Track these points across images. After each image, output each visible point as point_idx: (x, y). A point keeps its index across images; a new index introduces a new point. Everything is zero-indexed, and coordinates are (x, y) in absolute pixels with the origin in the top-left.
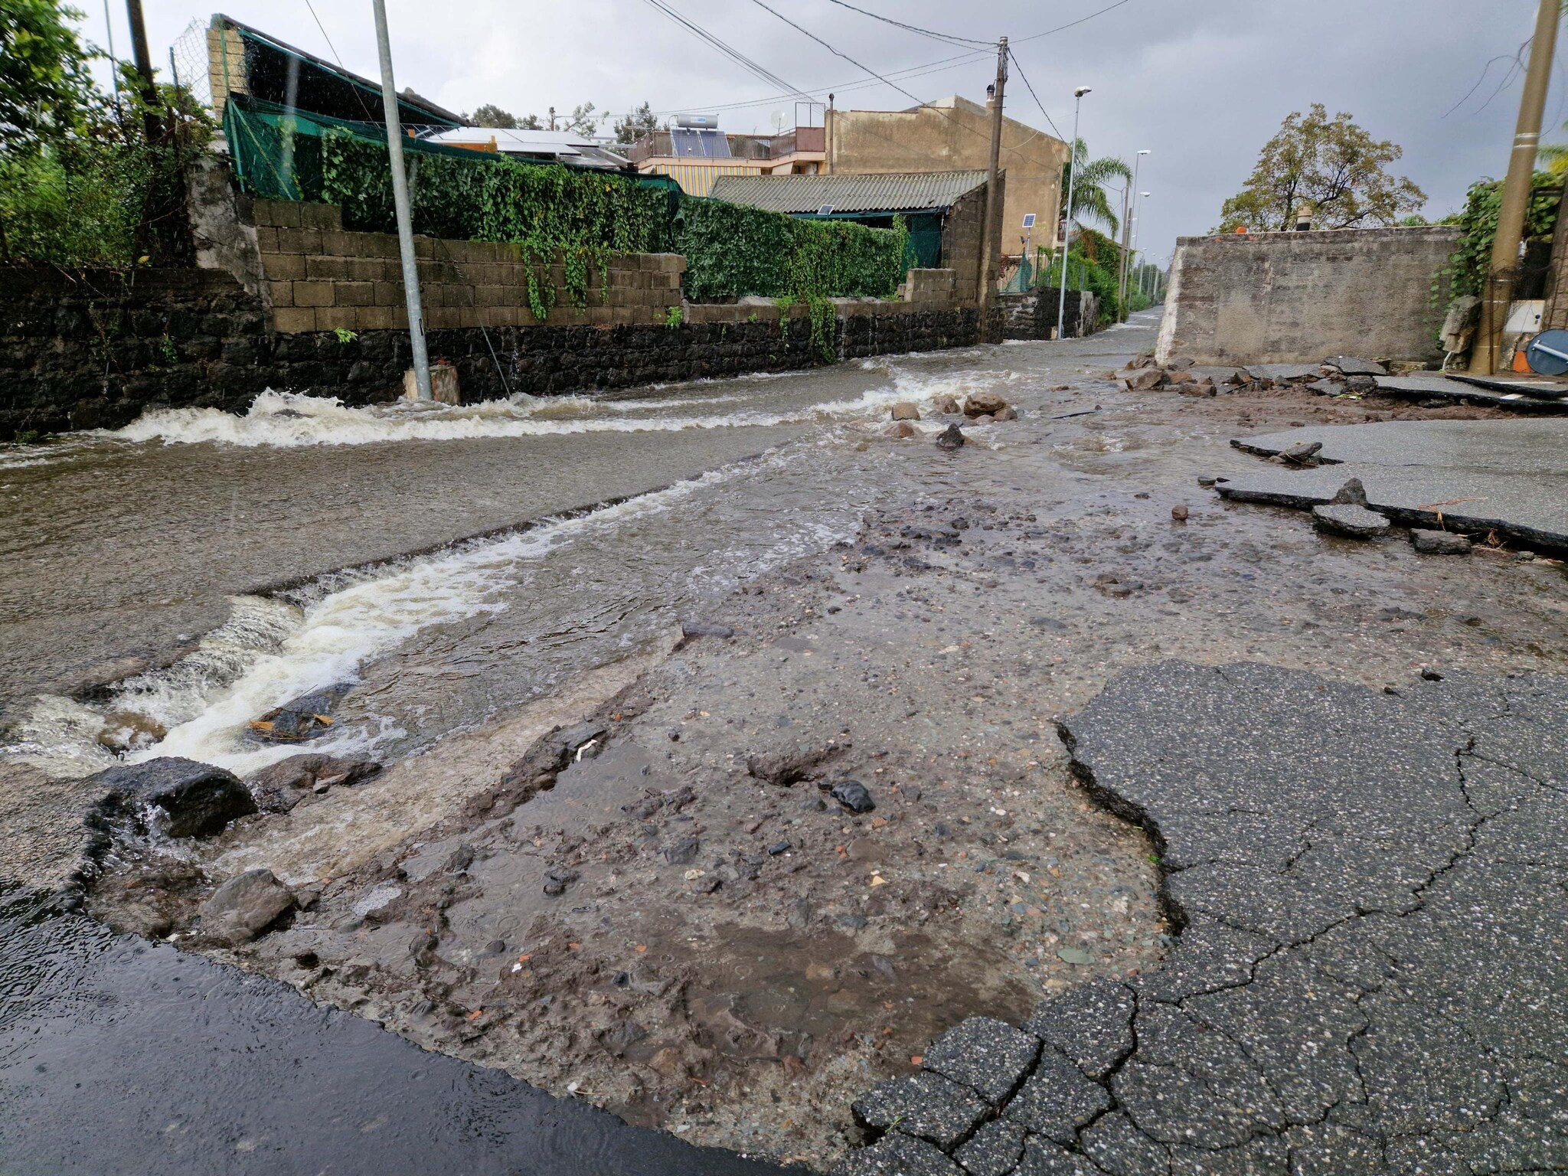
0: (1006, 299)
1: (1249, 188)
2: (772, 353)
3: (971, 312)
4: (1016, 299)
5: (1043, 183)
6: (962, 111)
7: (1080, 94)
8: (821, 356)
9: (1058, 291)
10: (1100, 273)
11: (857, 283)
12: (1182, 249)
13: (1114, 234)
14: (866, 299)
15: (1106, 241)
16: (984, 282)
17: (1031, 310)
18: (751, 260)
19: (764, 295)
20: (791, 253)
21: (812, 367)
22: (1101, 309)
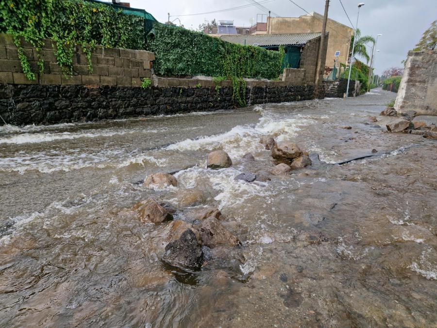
0: (327, 82)
1: (417, 47)
2: (211, 102)
3: (311, 86)
4: (331, 82)
5: (344, 43)
6: (315, 17)
7: (360, 6)
8: (238, 103)
9: (347, 80)
10: (362, 75)
11: (259, 73)
12: (411, 58)
13: (367, 63)
14: (263, 80)
15: (364, 65)
16: (318, 75)
17: (336, 87)
18: (200, 59)
19: (209, 75)
20: (224, 57)
21: (234, 108)
22: (362, 87)
